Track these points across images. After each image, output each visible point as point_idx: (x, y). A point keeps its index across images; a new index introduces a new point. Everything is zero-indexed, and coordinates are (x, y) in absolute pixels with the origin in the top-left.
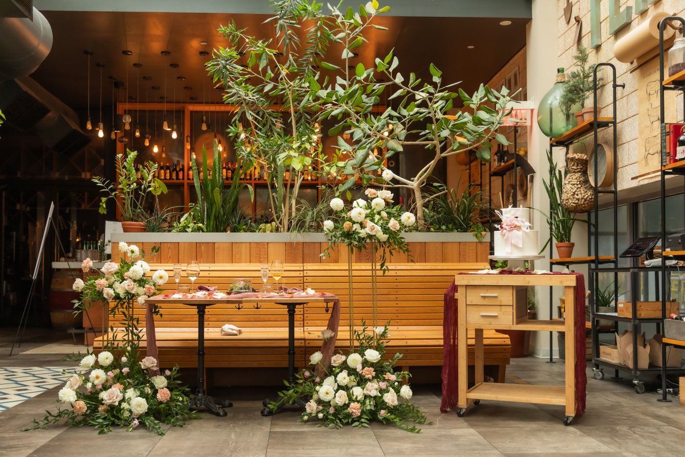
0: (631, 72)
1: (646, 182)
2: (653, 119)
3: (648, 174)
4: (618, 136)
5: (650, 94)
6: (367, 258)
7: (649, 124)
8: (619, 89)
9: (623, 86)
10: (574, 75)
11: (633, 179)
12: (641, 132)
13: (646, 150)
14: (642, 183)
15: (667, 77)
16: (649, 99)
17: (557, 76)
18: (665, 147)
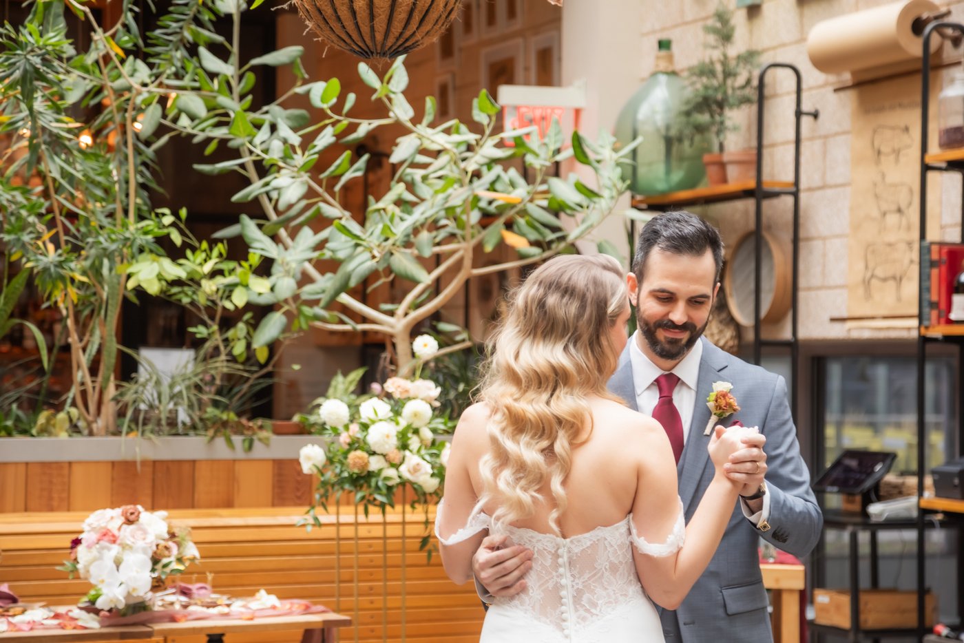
0: (836, 90)
1: (866, 335)
2: (885, 207)
3: (873, 318)
4: (801, 221)
5: (879, 153)
6: (299, 494)
7: (875, 213)
8: (806, 121)
9: (815, 115)
10: (705, 71)
11: (833, 320)
12: (856, 227)
13: (867, 267)
14: (855, 335)
15: (934, 149)
16: (878, 162)
17: (658, 58)
18: (929, 290)
